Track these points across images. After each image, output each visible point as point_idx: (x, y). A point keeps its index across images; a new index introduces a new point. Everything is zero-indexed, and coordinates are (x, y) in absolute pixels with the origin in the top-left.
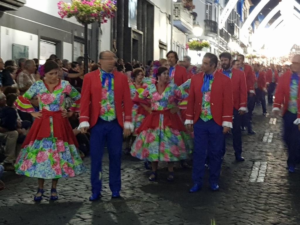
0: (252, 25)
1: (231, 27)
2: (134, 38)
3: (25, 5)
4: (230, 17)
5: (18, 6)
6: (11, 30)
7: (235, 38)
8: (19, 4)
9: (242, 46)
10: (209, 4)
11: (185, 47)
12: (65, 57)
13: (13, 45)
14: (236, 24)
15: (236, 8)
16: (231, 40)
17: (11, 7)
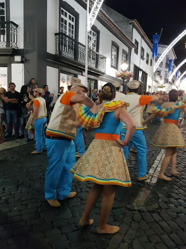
0: (181, 80)
1: (173, 81)
3: (106, 74)
4: (173, 78)
7: (174, 85)
8: (104, 73)
9: (177, 87)
10: (166, 73)
11: (157, 87)
17: (101, 74)
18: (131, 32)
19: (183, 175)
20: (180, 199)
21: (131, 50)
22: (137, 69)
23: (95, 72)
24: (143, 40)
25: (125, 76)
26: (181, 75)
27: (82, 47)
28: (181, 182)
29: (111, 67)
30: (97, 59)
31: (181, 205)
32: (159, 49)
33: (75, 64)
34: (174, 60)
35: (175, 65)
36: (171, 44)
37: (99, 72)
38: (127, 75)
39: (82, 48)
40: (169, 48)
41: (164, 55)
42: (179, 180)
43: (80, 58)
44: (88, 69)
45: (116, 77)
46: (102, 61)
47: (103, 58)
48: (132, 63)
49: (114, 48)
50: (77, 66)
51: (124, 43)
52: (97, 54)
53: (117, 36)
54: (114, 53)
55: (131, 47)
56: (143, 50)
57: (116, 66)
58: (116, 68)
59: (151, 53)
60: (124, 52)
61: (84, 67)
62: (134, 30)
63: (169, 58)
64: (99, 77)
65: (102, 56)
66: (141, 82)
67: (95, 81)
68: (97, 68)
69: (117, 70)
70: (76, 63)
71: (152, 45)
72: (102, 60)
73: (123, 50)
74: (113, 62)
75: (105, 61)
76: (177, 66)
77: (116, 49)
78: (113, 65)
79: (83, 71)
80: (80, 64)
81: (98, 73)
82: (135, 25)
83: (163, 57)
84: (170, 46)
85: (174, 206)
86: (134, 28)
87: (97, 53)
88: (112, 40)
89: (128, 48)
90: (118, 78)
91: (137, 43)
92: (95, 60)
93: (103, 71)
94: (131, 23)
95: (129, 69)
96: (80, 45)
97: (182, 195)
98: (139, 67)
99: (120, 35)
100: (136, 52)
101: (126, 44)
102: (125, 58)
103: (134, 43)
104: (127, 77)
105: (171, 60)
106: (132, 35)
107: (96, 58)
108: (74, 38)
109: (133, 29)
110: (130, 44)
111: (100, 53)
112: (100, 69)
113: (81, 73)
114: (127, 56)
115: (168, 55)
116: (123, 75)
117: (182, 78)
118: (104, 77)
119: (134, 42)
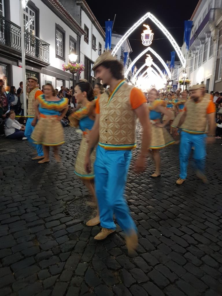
0: (137, 77)
1: (129, 78)
3: (50, 65)
4: (129, 74)
5: (48, 66)
6: (45, 75)
7: (131, 82)
8: (47, 64)
12: (66, 87)
13: (46, 81)
14: (131, 77)
15: (131, 70)
16: (129, 82)
17: (44, 66)
18: (79, 15)
19: (143, 180)
20: (140, 205)
21: (80, 37)
22: (89, 61)
23: (35, 62)
24: (94, 26)
25: (74, 69)
26: (137, 71)
27: (15, 28)
28: (140, 187)
29: (56, 57)
30: (37, 45)
31: (142, 212)
32: (113, 39)
33: (7, 50)
34: (130, 53)
35: (130, 59)
36: (126, 34)
37: (41, 62)
38: (76, 68)
39: (16, 30)
40: (124, 38)
41: (118, 46)
42: (138, 186)
43: (14, 43)
44: (26, 57)
45: (63, 70)
46: (44, 49)
47: (45, 45)
48: (82, 53)
49: (59, 33)
50: (10, 53)
51: (72, 28)
52: (37, 40)
53: (62, 19)
54: (60, 40)
55: (80, 33)
56: (94, 38)
57: (62, 56)
58: (63, 58)
59: (103, 43)
60: (71, 39)
61: (20, 54)
62: (83, 12)
63: (124, 50)
64: (42, 69)
65: (43, 42)
66: (94, 77)
67: (36, 75)
68: (38, 57)
69: (64, 62)
70: (8, 48)
71: (104, 34)
72: (44, 47)
73: (71, 37)
74: (58, 51)
75: (48, 49)
76: (132, 60)
77: (61, 36)
78: (59, 55)
79: (19, 61)
80: (14, 51)
81: (40, 64)
82: (84, 7)
83: (118, 48)
84: (124, 36)
85: (135, 213)
86: (83, 10)
87: (37, 38)
88: (56, 24)
89: (76, 35)
90: (65, 71)
91: (86, 28)
92: (34, 47)
93: (46, 62)
94: (78, 3)
95: (79, 61)
96: (13, 26)
97: (142, 200)
98: (91, 59)
99: (65, 18)
100: (87, 41)
101: (73, 29)
102: (73, 46)
103: (84, 29)
104: (77, 71)
105: (126, 53)
106: (81, 18)
107: (36, 43)
108: (4, 16)
109: (81, 11)
110: (79, 30)
111: (41, 38)
112: (42, 58)
113: (16, 63)
114: (75, 44)
115: (122, 46)
116: (72, 68)
117: (138, 75)
118: (47, 69)
119: (83, 27)
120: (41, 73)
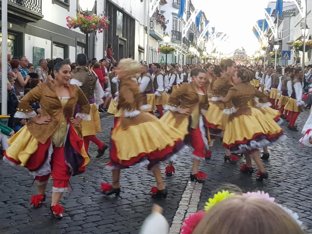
2: (120, 43)
5: (38, 20)
14: (195, 34)
120: (25, 34)
